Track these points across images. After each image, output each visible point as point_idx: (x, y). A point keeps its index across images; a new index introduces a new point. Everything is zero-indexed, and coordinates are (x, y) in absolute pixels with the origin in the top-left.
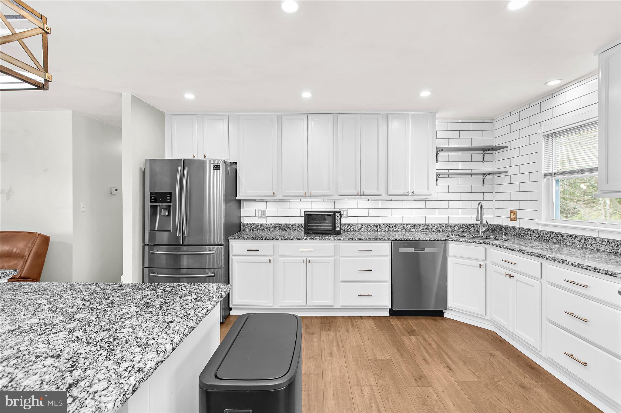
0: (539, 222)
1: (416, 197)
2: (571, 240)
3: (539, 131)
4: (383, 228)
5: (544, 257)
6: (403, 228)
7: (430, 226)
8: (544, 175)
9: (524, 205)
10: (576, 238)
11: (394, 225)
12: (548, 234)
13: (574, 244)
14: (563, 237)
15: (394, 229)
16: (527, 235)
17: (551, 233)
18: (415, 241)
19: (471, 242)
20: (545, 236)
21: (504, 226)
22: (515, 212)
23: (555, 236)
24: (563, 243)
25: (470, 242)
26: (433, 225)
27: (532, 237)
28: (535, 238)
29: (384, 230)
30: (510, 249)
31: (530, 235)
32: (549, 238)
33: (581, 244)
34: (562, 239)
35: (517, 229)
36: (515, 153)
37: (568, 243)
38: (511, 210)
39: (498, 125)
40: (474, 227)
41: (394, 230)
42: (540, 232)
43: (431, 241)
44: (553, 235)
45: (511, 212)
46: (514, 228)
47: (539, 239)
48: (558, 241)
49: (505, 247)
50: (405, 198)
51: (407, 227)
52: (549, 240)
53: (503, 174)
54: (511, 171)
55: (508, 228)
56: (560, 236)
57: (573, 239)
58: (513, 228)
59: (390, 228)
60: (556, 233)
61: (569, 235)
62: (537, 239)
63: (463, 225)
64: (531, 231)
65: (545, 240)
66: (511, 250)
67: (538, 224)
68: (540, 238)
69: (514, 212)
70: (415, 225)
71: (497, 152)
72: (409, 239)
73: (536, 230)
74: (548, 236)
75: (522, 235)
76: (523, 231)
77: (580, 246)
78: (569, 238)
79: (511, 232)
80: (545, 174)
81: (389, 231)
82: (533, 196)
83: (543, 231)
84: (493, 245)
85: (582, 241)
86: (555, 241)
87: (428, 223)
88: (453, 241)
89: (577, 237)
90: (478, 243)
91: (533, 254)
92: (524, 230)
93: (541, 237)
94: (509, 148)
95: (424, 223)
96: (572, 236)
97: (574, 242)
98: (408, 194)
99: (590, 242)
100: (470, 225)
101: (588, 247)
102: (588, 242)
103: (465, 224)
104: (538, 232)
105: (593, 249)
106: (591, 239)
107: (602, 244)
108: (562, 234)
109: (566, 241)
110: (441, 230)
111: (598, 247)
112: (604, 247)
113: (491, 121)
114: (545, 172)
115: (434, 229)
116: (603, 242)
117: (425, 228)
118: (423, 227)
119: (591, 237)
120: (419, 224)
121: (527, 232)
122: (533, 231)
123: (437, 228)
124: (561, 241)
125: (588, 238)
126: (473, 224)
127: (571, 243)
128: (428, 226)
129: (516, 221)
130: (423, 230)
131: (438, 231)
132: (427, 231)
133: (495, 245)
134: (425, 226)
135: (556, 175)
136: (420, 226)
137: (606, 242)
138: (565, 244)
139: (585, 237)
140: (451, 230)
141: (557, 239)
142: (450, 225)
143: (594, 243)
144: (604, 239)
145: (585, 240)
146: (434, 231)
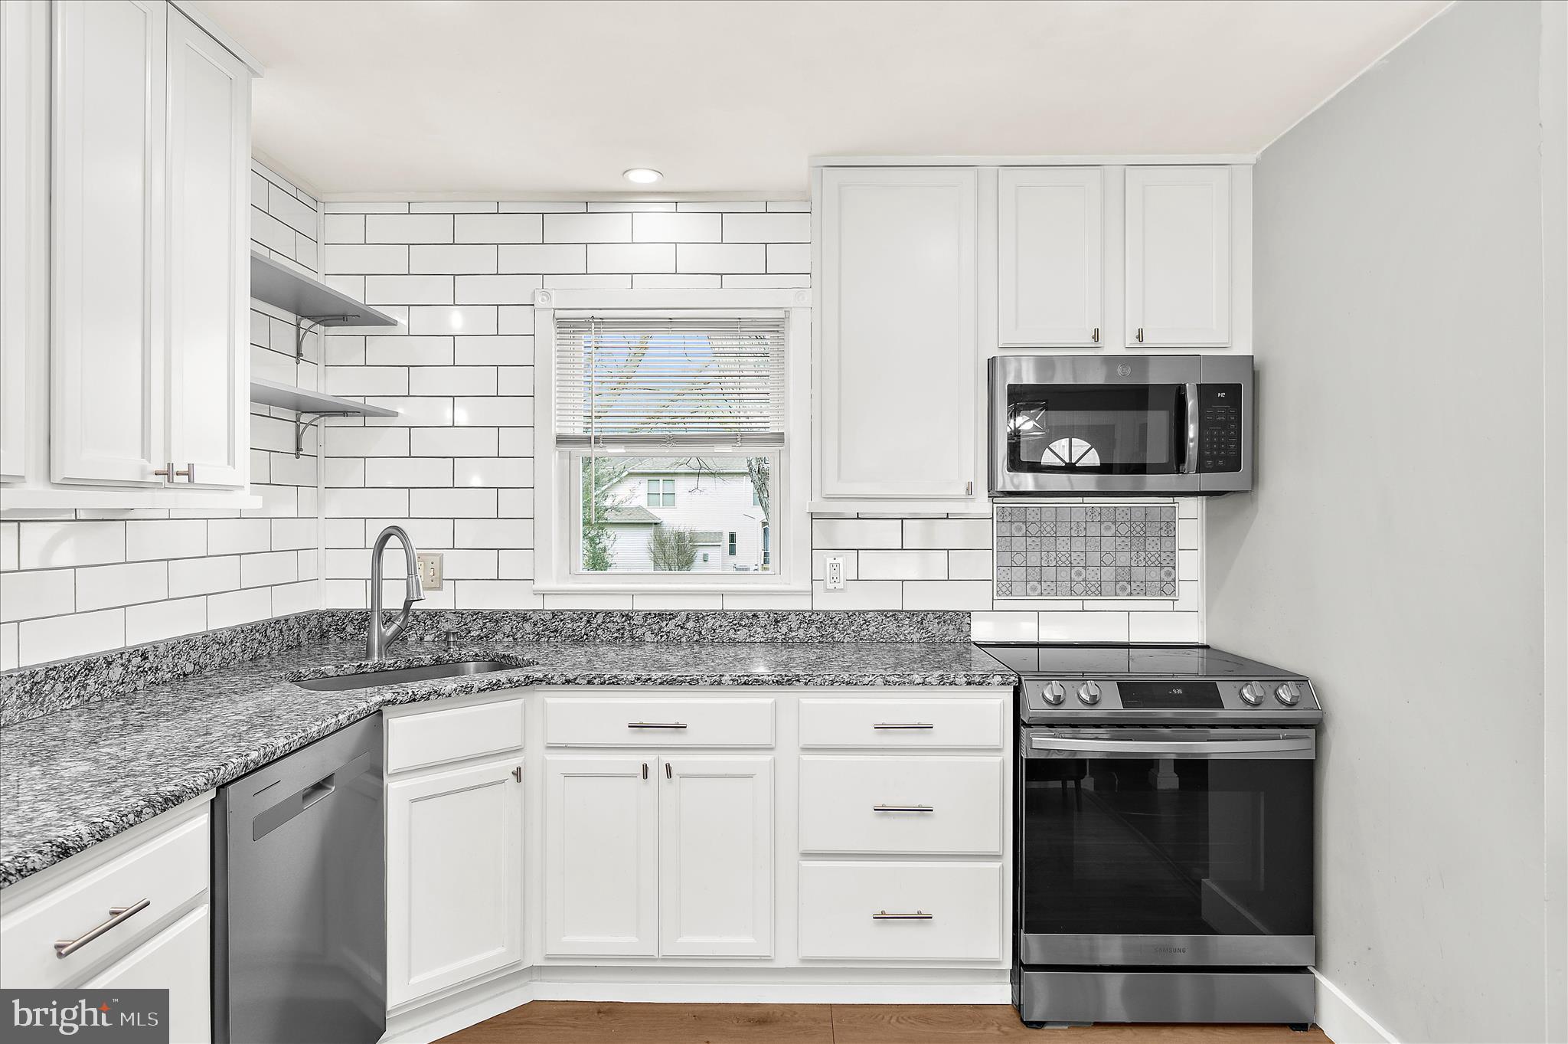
0: (540, 585)
2: (657, 627)
3: (538, 300)
5: (798, 680)
6: (26, 698)
8: (555, 439)
9: (471, 534)
10: (670, 619)
12: (581, 619)
13: (665, 636)
14: (633, 623)
16: (495, 633)
17: (591, 615)
20: (569, 626)
22: (435, 560)
23: (603, 623)
24: (632, 637)
27: (519, 635)
28: (531, 636)
31: (507, 631)
32: (583, 631)
33: (685, 634)
34: (627, 628)
35: (451, 616)
36: (434, 351)
37: (649, 637)
42: (548, 617)
44: (599, 619)
46: (435, 615)
47: (545, 639)
48: (616, 635)
51: (47, 688)
52: (585, 637)
53: (370, 421)
54: (412, 412)
56: (624, 619)
57: (664, 624)
58: (428, 615)
60: (608, 614)
61: (650, 614)
62: (538, 641)
63: (254, 628)
64: (514, 618)
65: (568, 638)
66: (661, 683)
67: (539, 592)
68: (552, 634)
70: (89, 666)
71: (334, 330)
73: (534, 611)
74: (578, 624)
75: (474, 634)
76: (480, 621)
77: (684, 639)
78: (649, 621)
79: (420, 632)
80: (557, 438)
82: (514, 504)
83: (561, 612)
84: (568, 682)
85: (690, 625)
86: (605, 636)
88: (414, 700)
89: (673, 615)
91: (757, 681)
92: (484, 617)
93: (556, 631)
94: (402, 327)
96: (660, 615)
97: (665, 629)
99: (710, 625)
100: (272, 625)
101: (704, 639)
102: (705, 626)
103: (257, 624)
104: (542, 617)
105: (717, 640)
106: (714, 616)
107: (741, 625)
108: (627, 612)
109: (640, 631)
110: (189, 668)
111: (731, 634)
112: (745, 630)
113: (312, 204)
114: (559, 431)
115: (165, 667)
116: (741, 619)
117: (130, 670)
118: (122, 668)
119: (711, 611)
120: (104, 658)
121: (497, 621)
122: (524, 617)
123: (176, 661)
124: (626, 634)
125: (705, 614)
126: (277, 622)
127: (657, 635)
128: (141, 656)
129: (440, 588)
130: (123, 683)
131: (179, 675)
132: (140, 684)
133: (582, 681)
134: (129, 661)
135: (602, 445)
136: (111, 664)
137: (748, 618)
138: (637, 640)
139: (696, 612)
140: (220, 658)
141: (613, 630)
142: (219, 636)
143: (721, 626)
144: (745, 611)
145: (697, 620)
146: (165, 682)
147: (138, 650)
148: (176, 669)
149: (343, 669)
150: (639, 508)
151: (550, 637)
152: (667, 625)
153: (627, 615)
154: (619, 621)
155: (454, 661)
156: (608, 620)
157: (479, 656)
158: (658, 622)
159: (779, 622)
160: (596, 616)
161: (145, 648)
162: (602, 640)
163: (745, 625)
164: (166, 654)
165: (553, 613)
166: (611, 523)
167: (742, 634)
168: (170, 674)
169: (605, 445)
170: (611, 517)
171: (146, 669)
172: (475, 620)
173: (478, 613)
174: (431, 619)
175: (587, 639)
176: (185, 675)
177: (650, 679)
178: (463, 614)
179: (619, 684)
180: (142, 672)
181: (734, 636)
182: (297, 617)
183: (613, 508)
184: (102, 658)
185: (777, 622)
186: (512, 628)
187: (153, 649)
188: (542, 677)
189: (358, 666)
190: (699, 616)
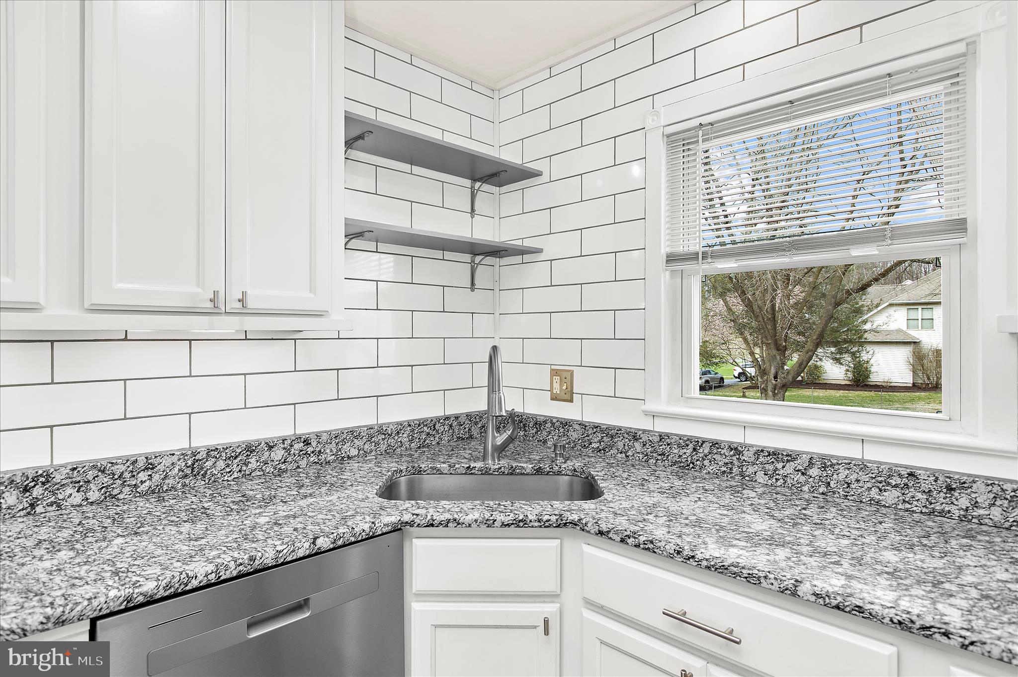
0: (651, 406)
1: (254, 324)
2: (771, 467)
3: (650, 123)
4: (69, 491)
6: (188, 471)
7: (314, 444)
8: (665, 259)
9: (595, 353)
10: (788, 461)
11: (141, 463)
12: (687, 446)
13: (782, 481)
14: (743, 458)
15: (142, 482)
16: (611, 447)
17: (698, 443)
18: (256, 571)
19: (508, 525)
20: (676, 451)
21: (533, 417)
22: (568, 375)
23: (710, 453)
24: (742, 475)
25: (504, 525)
26: (325, 437)
27: (630, 453)
28: (641, 456)
29: (77, 498)
30: (705, 563)
31: (621, 447)
32: (689, 459)
33: (807, 482)
34: (736, 463)
35: (577, 427)
36: (568, 191)
37: (761, 478)
38: (553, 367)
39: (510, 106)
40: (451, 426)
41: (143, 488)
42: (657, 439)
43: (340, 547)
44: (706, 449)
45: (555, 373)
46: (566, 424)
47: (652, 461)
48: (723, 469)
49: (671, 548)
50: (198, 326)
51: (209, 464)
52: (691, 465)
53: (527, 258)
54: (551, 247)
55: (545, 422)
56: (732, 453)
57: (780, 465)
58: (562, 423)
59: (119, 482)
60: (715, 444)
61: (762, 451)
62: (647, 461)
63: (422, 423)
64: (626, 436)
65: (674, 463)
66: (708, 568)
67: (646, 413)
68: (659, 457)
69: (564, 374)
70: (250, 449)
71: (505, 189)
72: (217, 572)
73: (644, 431)
74: (685, 451)
75: (595, 445)
76: (599, 435)
77: (806, 488)
78: (761, 459)
79: (555, 438)
80: (667, 257)
81: (114, 497)
82: (628, 325)
83: (668, 435)
84: (601, 533)
85: (814, 472)
86: (712, 468)
87: (303, 429)
88: (432, 525)
89: (791, 457)
90: (537, 524)
92: (602, 431)
93: (663, 454)
94: (545, 178)
95: (288, 431)
96: (774, 454)
97: (781, 472)
98: (215, 308)
99: (842, 477)
100: (441, 421)
101: (834, 493)
102: (835, 476)
103: (426, 420)
104: (650, 438)
105: (851, 498)
106: (848, 466)
107: (889, 484)
108: (735, 445)
109: (751, 470)
110: (354, 452)
111: (874, 493)
112: (896, 493)
113: (490, 94)
114: (669, 250)
115: (328, 451)
116: (890, 476)
117: (291, 452)
118: (284, 451)
119: (845, 458)
120: (266, 443)
121: (612, 437)
122: (634, 436)
123: (340, 447)
124: (734, 470)
125: (834, 461)
126: (447, 418)
127: (771, 477)
128: (303, 442)
129: (571, 401)
130: (285, 462)
131: (343, 458)
132: (303, 463)
133: (615, 537)
134: (292, 446)
135: (710, 260)
136: (273, 448)
137: (900, 476)
138: (747, 478)
139: (823, 457)
140: (386, 446)
141: (720, 463)
142: (384, 429)
143: (858, 481)
144: (897, 465)
145: (824, 467)
146: (329, 462)
147: (300, 438)
148: (340, 453)
149: (455, 469)
150: (899, 331)
151: (658, 460)
152: (783, 467)
153: (736, 449)
154: (727, 454)
155: (554, 473)
156: (715, 451)
157: (577, 472)
158: (773, 462)
159: (954, 489)
160: (702, 444)
161: (307, 436)
162: (709, 473)
163: (896, 486)
164: (329, 441)
165: (660, 436)
166: (869, 342)
167: (891, 496)
168: (334, 456)
169: (713, 260)
170: (869, 337)
171: (309, 452)
172: (594, 433)
173: (597, 427)
174: (563, 428)
175: (693, 468)
176: (349, 457)
177: (693, 557)
178: (586, 426)
179: (655, 552)
180: (305, 454)
181: (878, 497)
182: (469, 416)
183: (871, 330)
184: (263, 443)
185: (950, 489)
186: (624, 445)
187: (316, 437)
188: (576, 520)
189: (467, 468)
190: (827, 463)
